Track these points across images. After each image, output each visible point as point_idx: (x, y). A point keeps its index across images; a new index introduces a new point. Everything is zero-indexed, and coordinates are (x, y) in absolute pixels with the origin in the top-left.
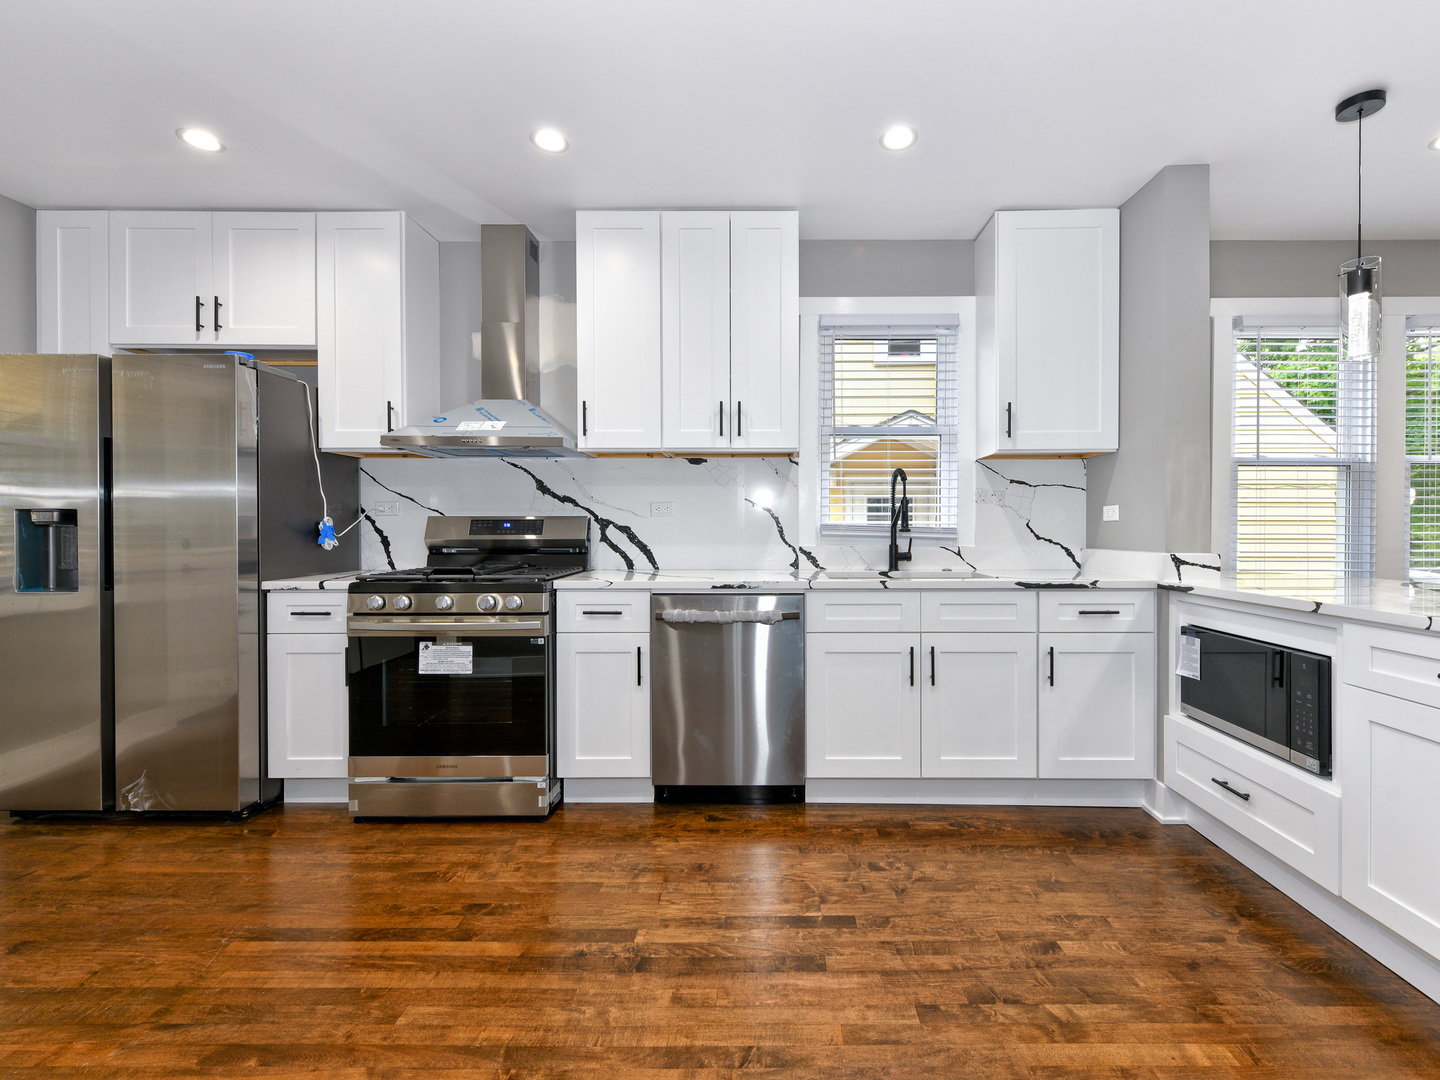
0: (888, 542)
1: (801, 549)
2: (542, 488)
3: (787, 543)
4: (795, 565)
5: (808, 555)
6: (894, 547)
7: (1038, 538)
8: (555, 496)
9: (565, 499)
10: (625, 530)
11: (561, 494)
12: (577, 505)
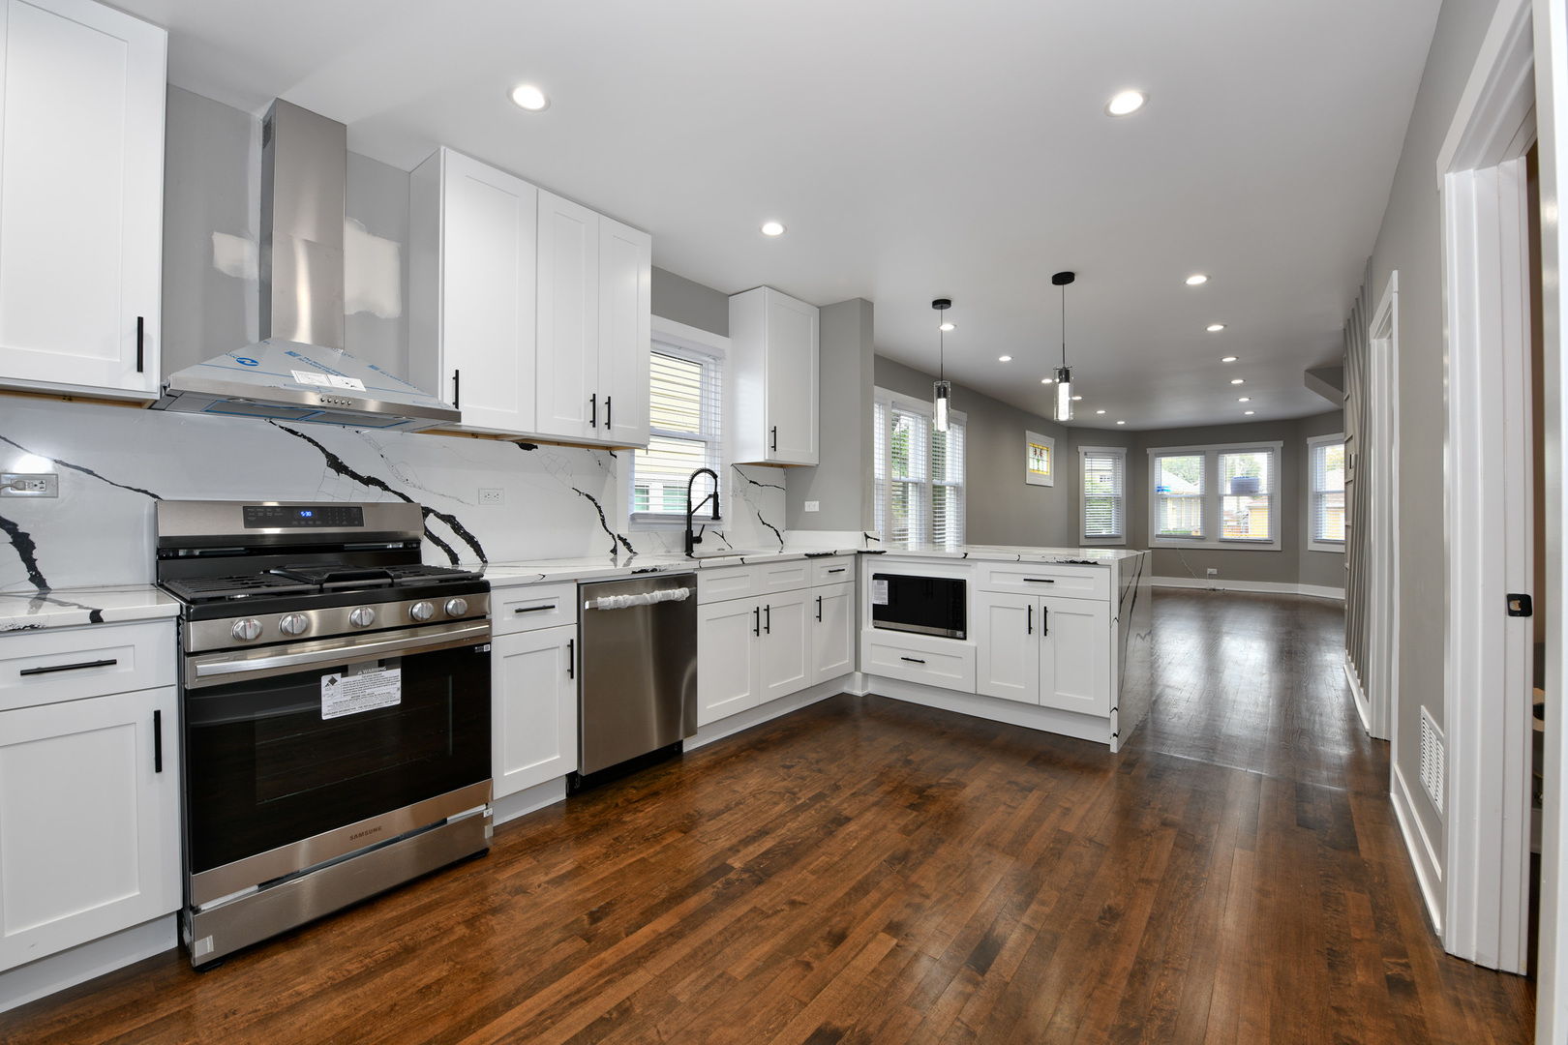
0: (685, 528)
1: (619, 536)
2: (336, 465)
3: (607, 531)
4: (614, 551)
5: (624, 541)
6: (689, 532)
7: (764, 524)
8: (354, 476)
9: (369, 481)
10: (449, 519)
11: (364, 474)
12: (386, 488)
